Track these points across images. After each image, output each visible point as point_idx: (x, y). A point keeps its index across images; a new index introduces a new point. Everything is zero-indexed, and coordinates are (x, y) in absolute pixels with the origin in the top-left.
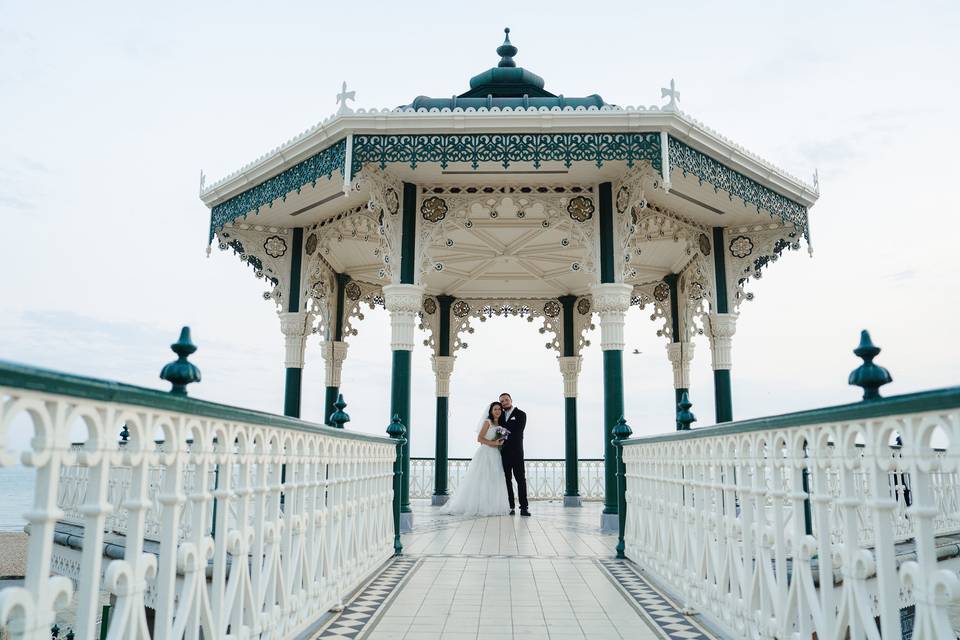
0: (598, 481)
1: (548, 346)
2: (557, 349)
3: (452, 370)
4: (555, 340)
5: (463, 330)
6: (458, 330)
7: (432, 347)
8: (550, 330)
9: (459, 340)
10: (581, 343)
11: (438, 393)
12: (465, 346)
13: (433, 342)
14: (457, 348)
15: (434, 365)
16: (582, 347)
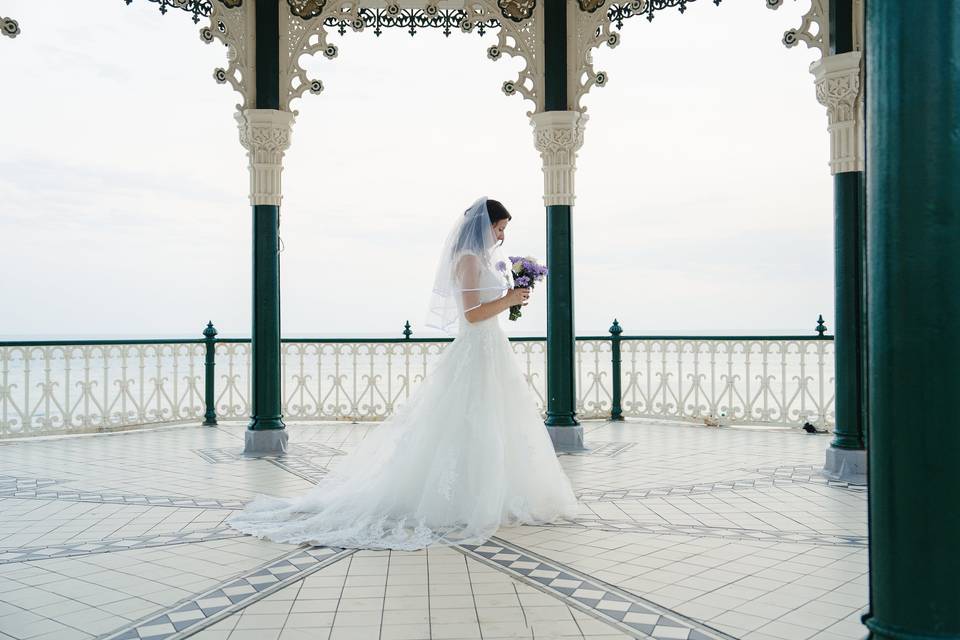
0: (597, 379)
1: (509, 88)
2: (527, 95)
3: (286, 143)
4: (523, 76)
5: (312, 50)
6: (298, 51)
7: (237, 86)
8: (513, 52)
9: (302, 74)
10: (584, 78)
11: (253, 196)
12: (317, 87)
13: (238, 76)
14: (298, 93)
15: (243, 129)
16: (586, 89)
